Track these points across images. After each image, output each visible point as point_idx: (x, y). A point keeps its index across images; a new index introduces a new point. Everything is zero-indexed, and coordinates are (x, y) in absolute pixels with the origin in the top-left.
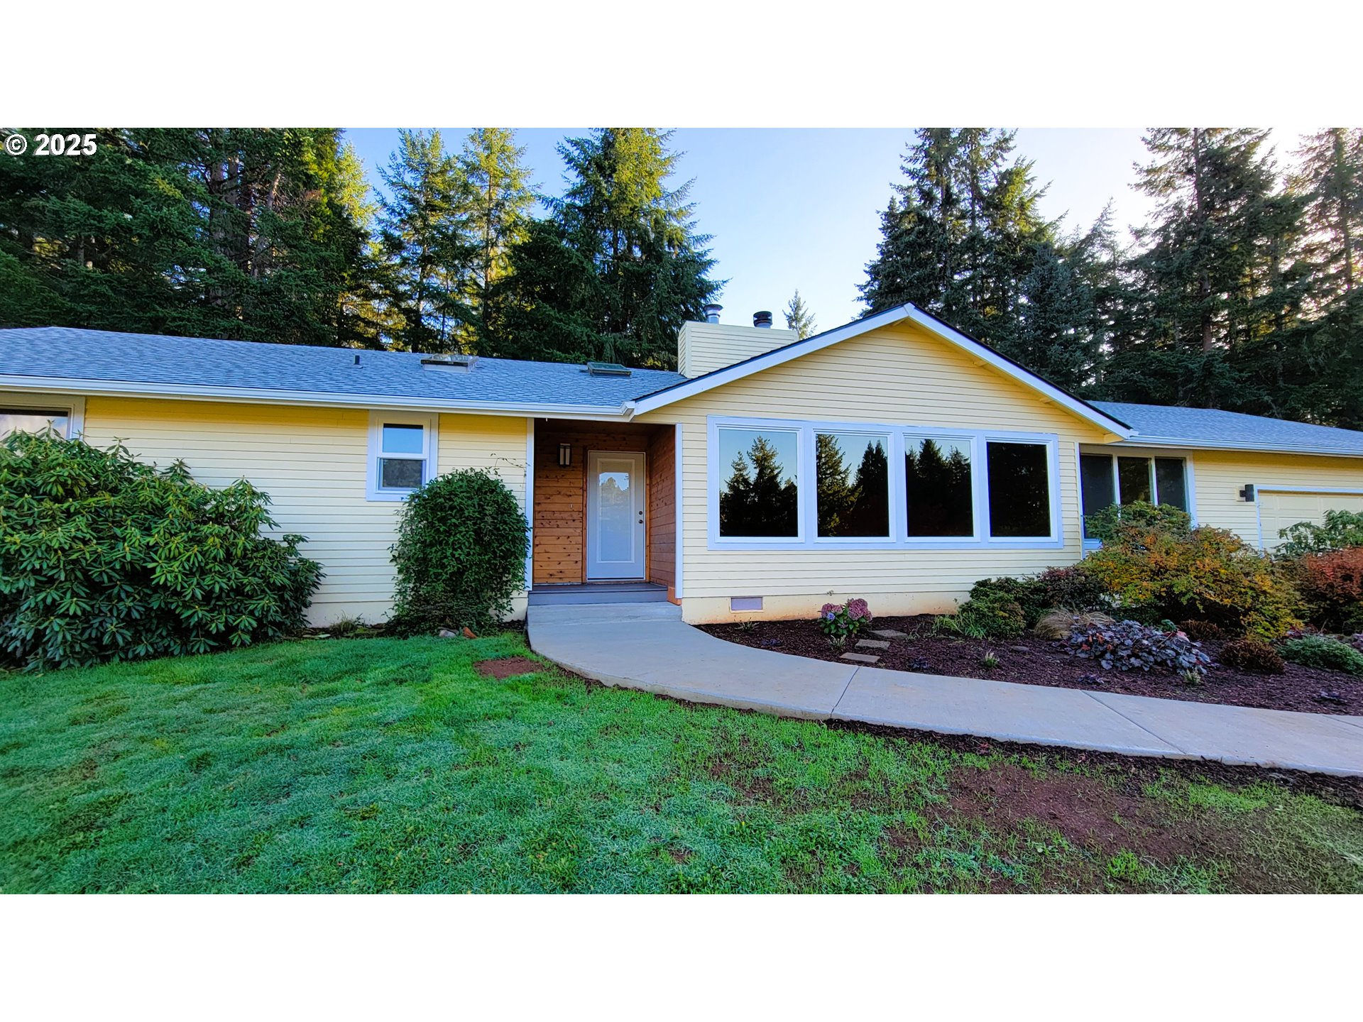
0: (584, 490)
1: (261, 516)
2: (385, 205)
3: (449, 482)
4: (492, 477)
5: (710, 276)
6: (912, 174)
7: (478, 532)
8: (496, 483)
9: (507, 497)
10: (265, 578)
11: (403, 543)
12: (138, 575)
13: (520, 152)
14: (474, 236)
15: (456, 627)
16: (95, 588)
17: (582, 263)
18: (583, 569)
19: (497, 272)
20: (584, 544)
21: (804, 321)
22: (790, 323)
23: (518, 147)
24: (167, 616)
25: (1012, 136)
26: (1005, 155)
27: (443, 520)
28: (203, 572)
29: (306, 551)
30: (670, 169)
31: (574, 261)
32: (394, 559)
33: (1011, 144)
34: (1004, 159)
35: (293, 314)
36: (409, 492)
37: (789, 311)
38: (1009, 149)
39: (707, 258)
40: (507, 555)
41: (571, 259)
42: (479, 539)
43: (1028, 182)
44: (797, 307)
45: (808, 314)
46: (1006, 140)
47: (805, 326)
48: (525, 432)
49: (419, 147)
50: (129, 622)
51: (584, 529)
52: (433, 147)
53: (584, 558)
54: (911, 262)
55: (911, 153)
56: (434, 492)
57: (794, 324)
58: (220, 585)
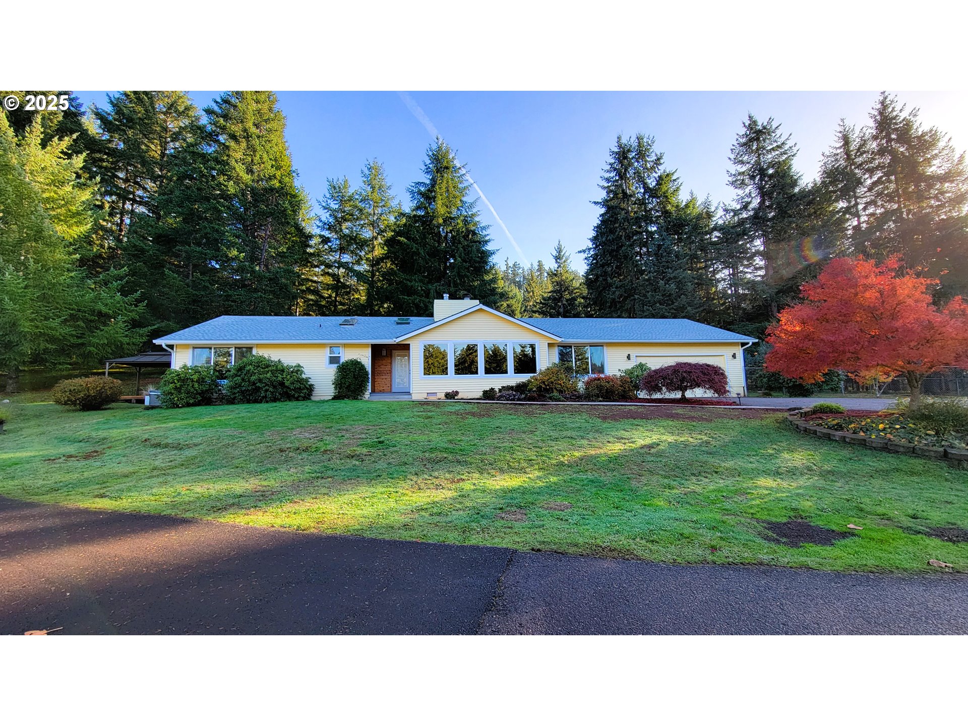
0: (391, 363)
1: (302, 372)
2: (321, 221)
3: (347, 362)
4: (359, 360)
5: (489, 247)
6: (608, 180)
7: (354, 375)
8: (360, 362)
9: (363, 366)
10: (305, 386)
11: (335, 379)
12: (282, 384)
13: (389, 188)
14: (367, 234)
15: (348, 398)
16: (274, 387)
17: (418, 249)
18: (391, 389)
19: (378, 252)
20: (391, 381)
21: (564, 258)
22: (556, 260)
23: (388, 185)
24: (286, 393)
25: (661, 157)
26: (659, 167)
27: (345, 372)
28: (294, 384)
29: (311, 382)
30: (468, 192)
31: (414, 249)
32: (333, 384)
33: (662, 161)
34: (659, 170)
35: (283, 288)
36: (336, 365)
37: (555, 253)
38: (661, 164)
39: (487, 238)
40: (363, 381)
41: (412, 248)
42: (354, 377)
43: (675, 180)
44: (559, 250)
45: (567, 254)
46: (658, 159)
47: (564, 262)
48: (368, 347)
49: (337, 188)
50: (280, 394)
51: (391, 376)
52: (345, 187)
53: (391, 385)
54: (606, 231)
55: (608, 167)
56: (343, 365)
57: (558, 261)
58: (297, 386)
